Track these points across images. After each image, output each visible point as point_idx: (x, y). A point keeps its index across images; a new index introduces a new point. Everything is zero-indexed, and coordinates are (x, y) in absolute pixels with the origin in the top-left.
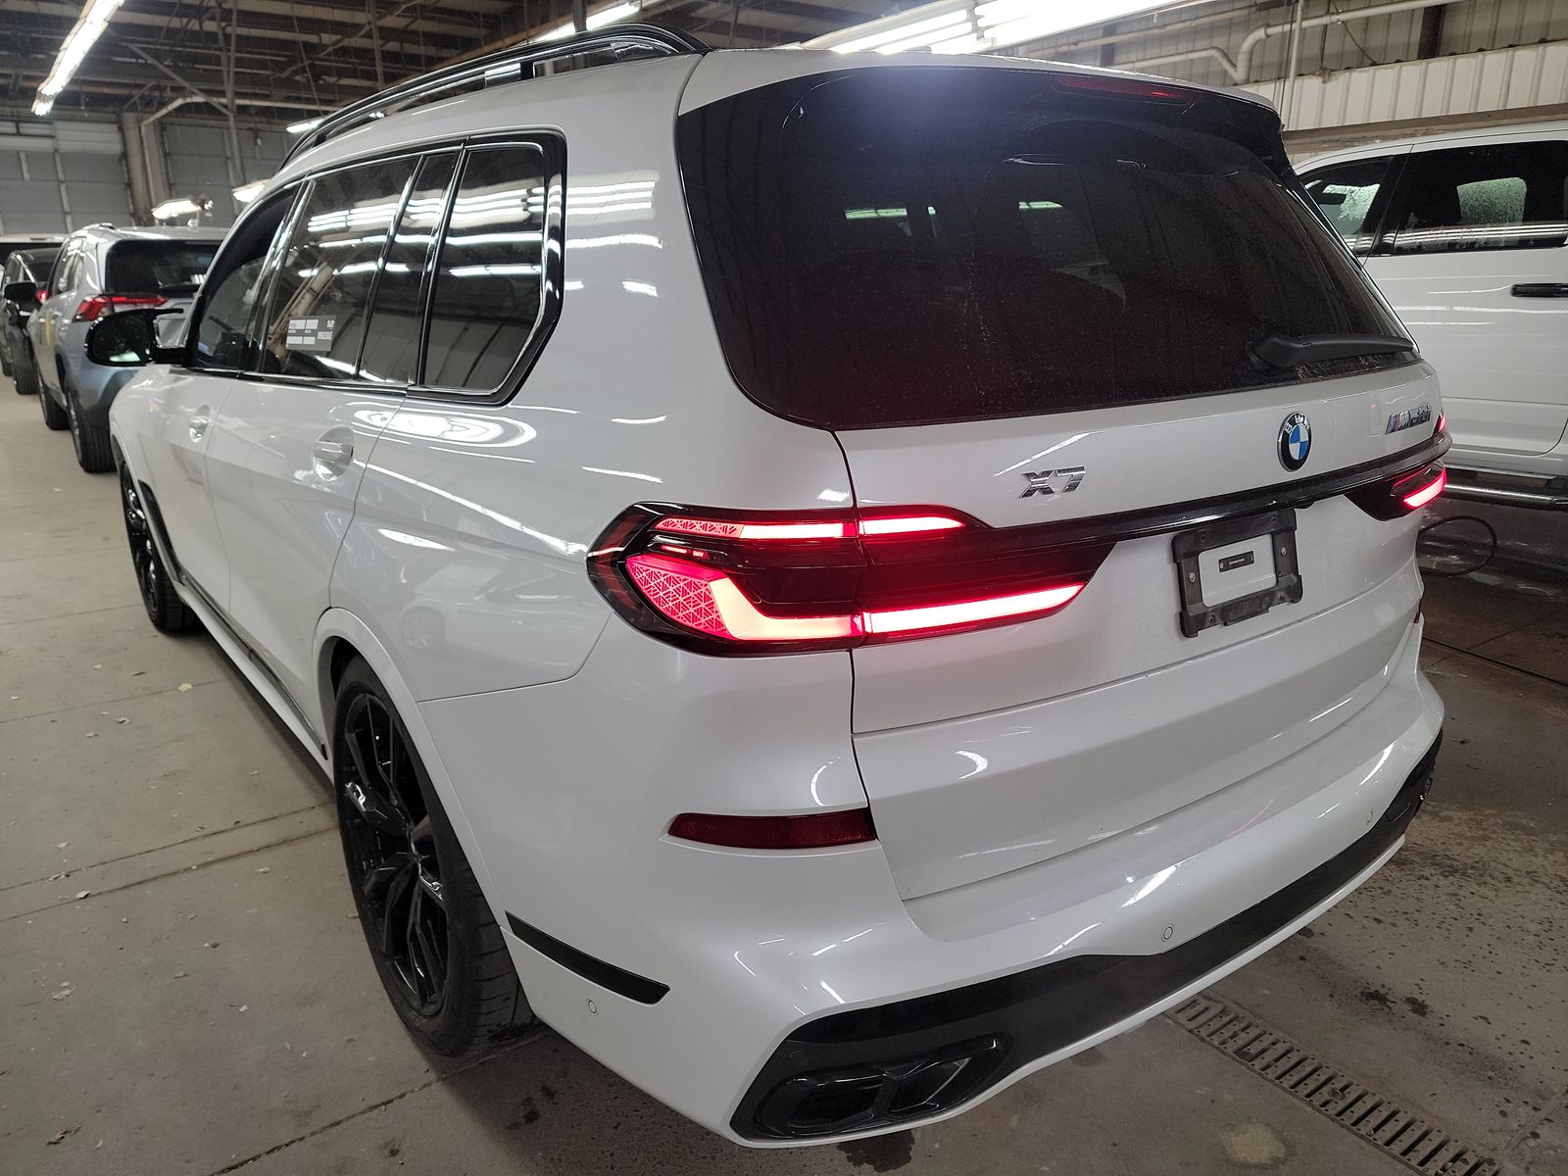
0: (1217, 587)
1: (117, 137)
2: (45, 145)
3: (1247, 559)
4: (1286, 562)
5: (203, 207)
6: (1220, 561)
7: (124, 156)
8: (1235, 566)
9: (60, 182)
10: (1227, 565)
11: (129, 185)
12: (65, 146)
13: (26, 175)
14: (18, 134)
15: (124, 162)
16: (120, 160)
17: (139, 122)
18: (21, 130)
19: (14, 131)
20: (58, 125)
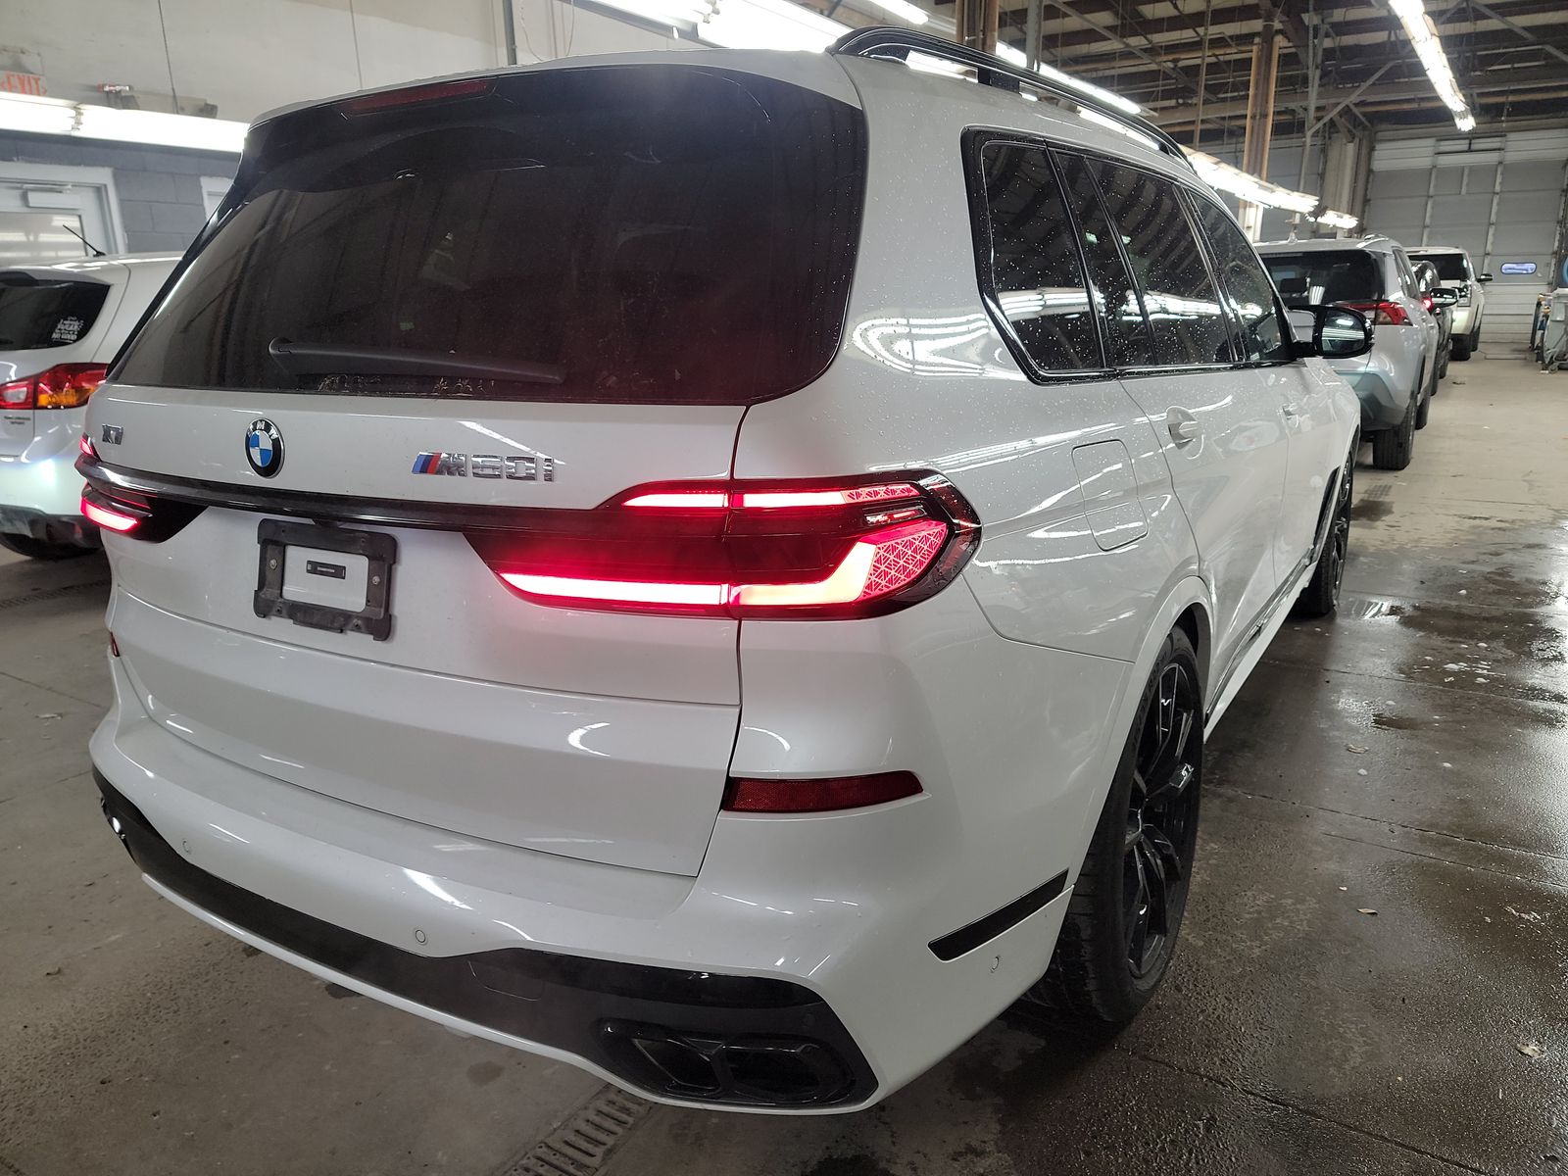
0: (300, 587)
2: (1492, 158)
3: (339, 572)
4: (382, 592)
6: (309, 562)
8: (322, 573)
10: (315, 568)
14: (1470, 150)
19: (1466, 147)
20: (1512, 136)
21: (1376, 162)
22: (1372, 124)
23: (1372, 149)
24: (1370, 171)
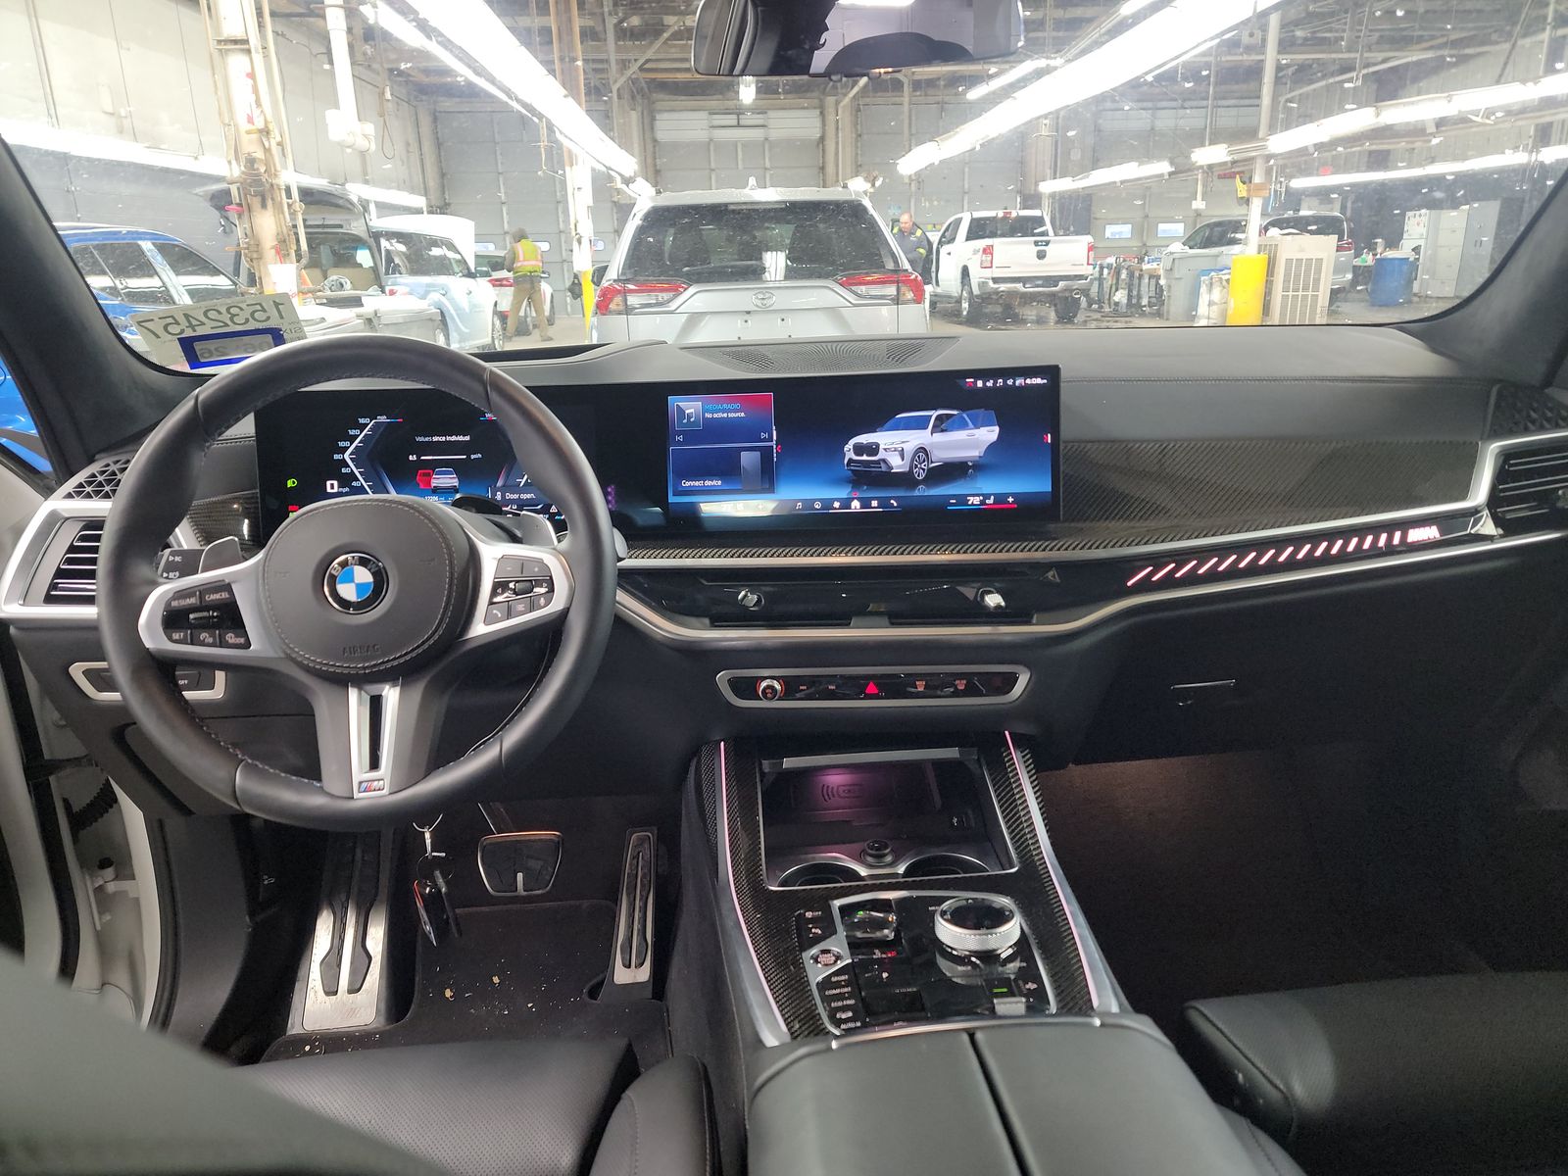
1: (817, 123)
2: (756, 134)
5: (873, 185)
7: (822, 139)
9: (766, 169)
11: (823, 168)
12: (775, 134)
13: (740, 166)
14: (739, 126)
15: (821, 146)
16: (818, 145)
17: (837, 103)
18: (742, 122)
19: (735, 123)
20: (771, 114)
21: (659, 132)
22: (650, 92)
23: (653, 119)
24: (655, 141)
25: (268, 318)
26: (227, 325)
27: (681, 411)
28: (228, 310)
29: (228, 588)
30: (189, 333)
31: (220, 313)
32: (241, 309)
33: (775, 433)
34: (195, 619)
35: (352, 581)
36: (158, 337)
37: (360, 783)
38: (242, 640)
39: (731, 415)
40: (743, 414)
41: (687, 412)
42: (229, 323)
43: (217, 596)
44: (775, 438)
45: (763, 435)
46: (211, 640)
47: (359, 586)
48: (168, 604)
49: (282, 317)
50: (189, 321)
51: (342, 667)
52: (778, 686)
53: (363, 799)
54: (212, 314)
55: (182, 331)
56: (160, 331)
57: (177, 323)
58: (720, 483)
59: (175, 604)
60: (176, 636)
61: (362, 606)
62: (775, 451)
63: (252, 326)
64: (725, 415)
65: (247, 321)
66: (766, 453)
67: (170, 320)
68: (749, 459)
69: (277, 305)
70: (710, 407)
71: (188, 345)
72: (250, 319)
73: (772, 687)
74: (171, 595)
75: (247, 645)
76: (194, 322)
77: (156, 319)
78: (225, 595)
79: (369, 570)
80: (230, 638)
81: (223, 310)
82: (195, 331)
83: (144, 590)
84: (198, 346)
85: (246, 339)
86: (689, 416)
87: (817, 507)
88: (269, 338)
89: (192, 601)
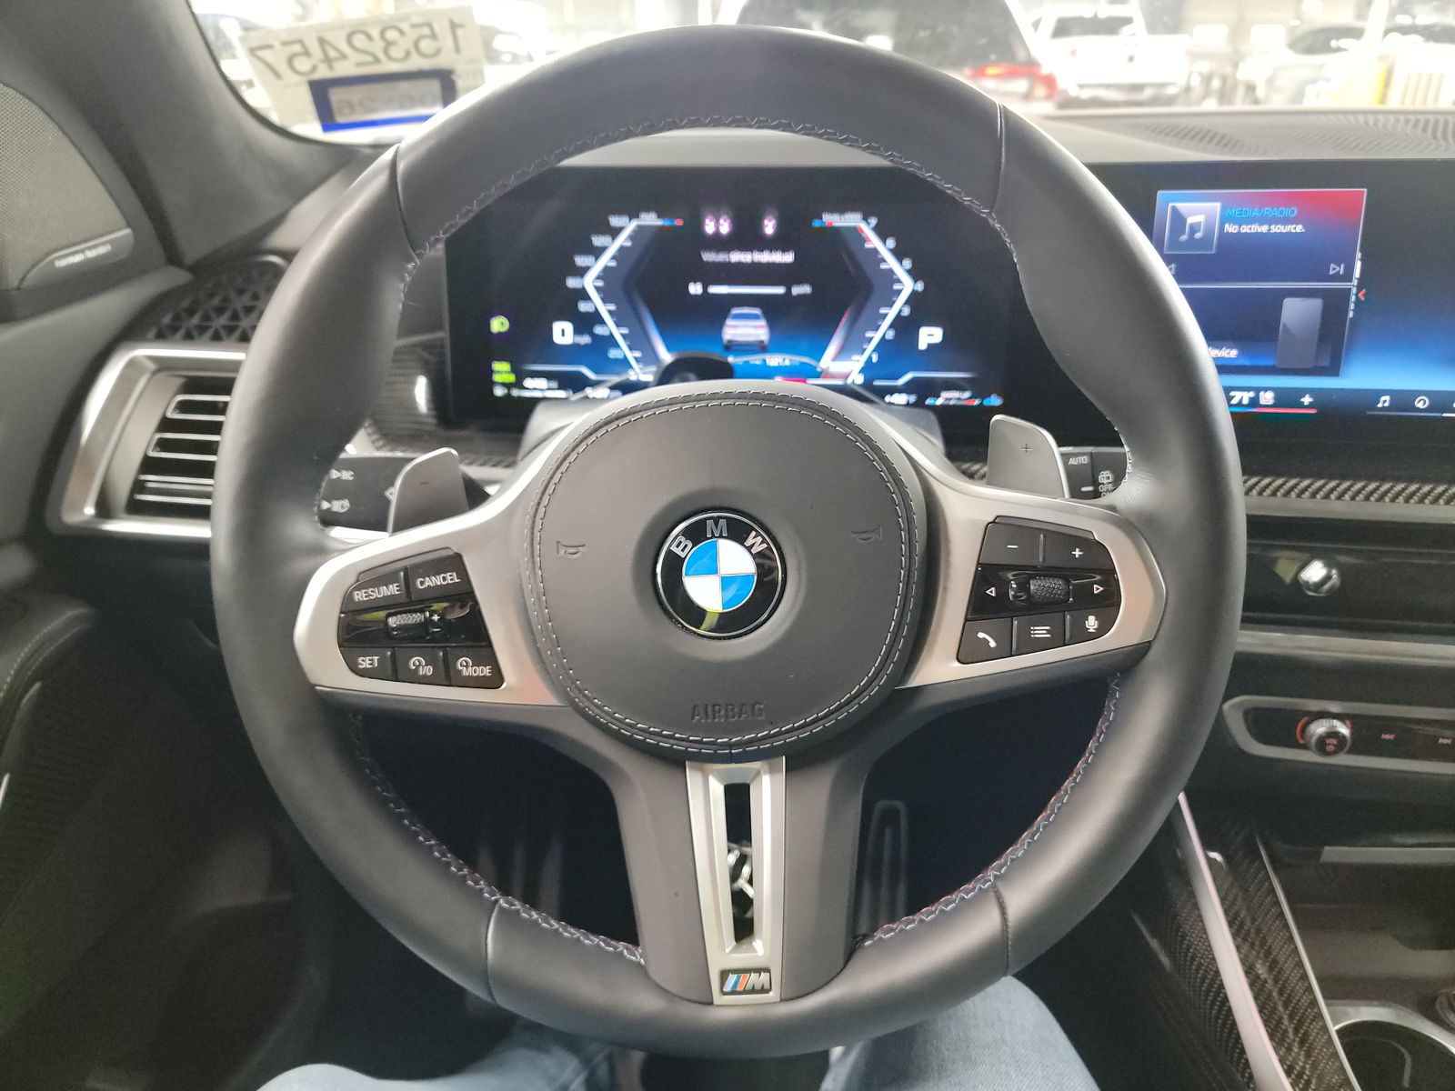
25: (438, 52)
26: (377, 60)
27: (1179, 219)
28: (382, 33)
29: (454, 562)
30: (323, 73)
31: (369, 37)
32: (401, 32)
33: (1358, 265)
34: (399, 628)
35: (714, 571)
36: (278, 75)
37: (724, 975)
38: (486, 671)
39: (1276, 229)
40: (1299, 228)
41: (1190, 220)
42: (381, 56)
43: (436, 581)
44: (1357, 273)
45: (1334, 269)
46: (428, 671)
47: (727, 582)
48: (348, 598)
49: (457, 50)
50: (325, 52)
51: (687, 740)
52: (1344, 730)
53: (728, 1008)
54: (359, 41)
55: (314, 68)
56: (282, 67)
57: (307, 53)
58: (1233, 353)
59: (360, 596)
60: (365, 662)
61: (736, 622)
62: (1353, 298)
63: (416, 63)
64: (1264, 229)
65: (408, 54)
66: (1334, 303)
67: (297, 48)
68: (1298, 313)
69: (454, 26)
70: (1235, 212)
71: (321, 92)
72: (414, 53)
73: (1333, 734)
74: (351, 579)
75: (495, 681)
76: (332, 54)
77: (277, 46)
78: (451, 578)
79: (749, 549)
80: (466, 667)
81: (375, 33)
82: (331, 67)
83: (300, 565)
84: (336, 96)
85: (404, 86)
86: (1194, 229)
87: (1420, 405)
88: (435, 86)
89: (393, 589)
